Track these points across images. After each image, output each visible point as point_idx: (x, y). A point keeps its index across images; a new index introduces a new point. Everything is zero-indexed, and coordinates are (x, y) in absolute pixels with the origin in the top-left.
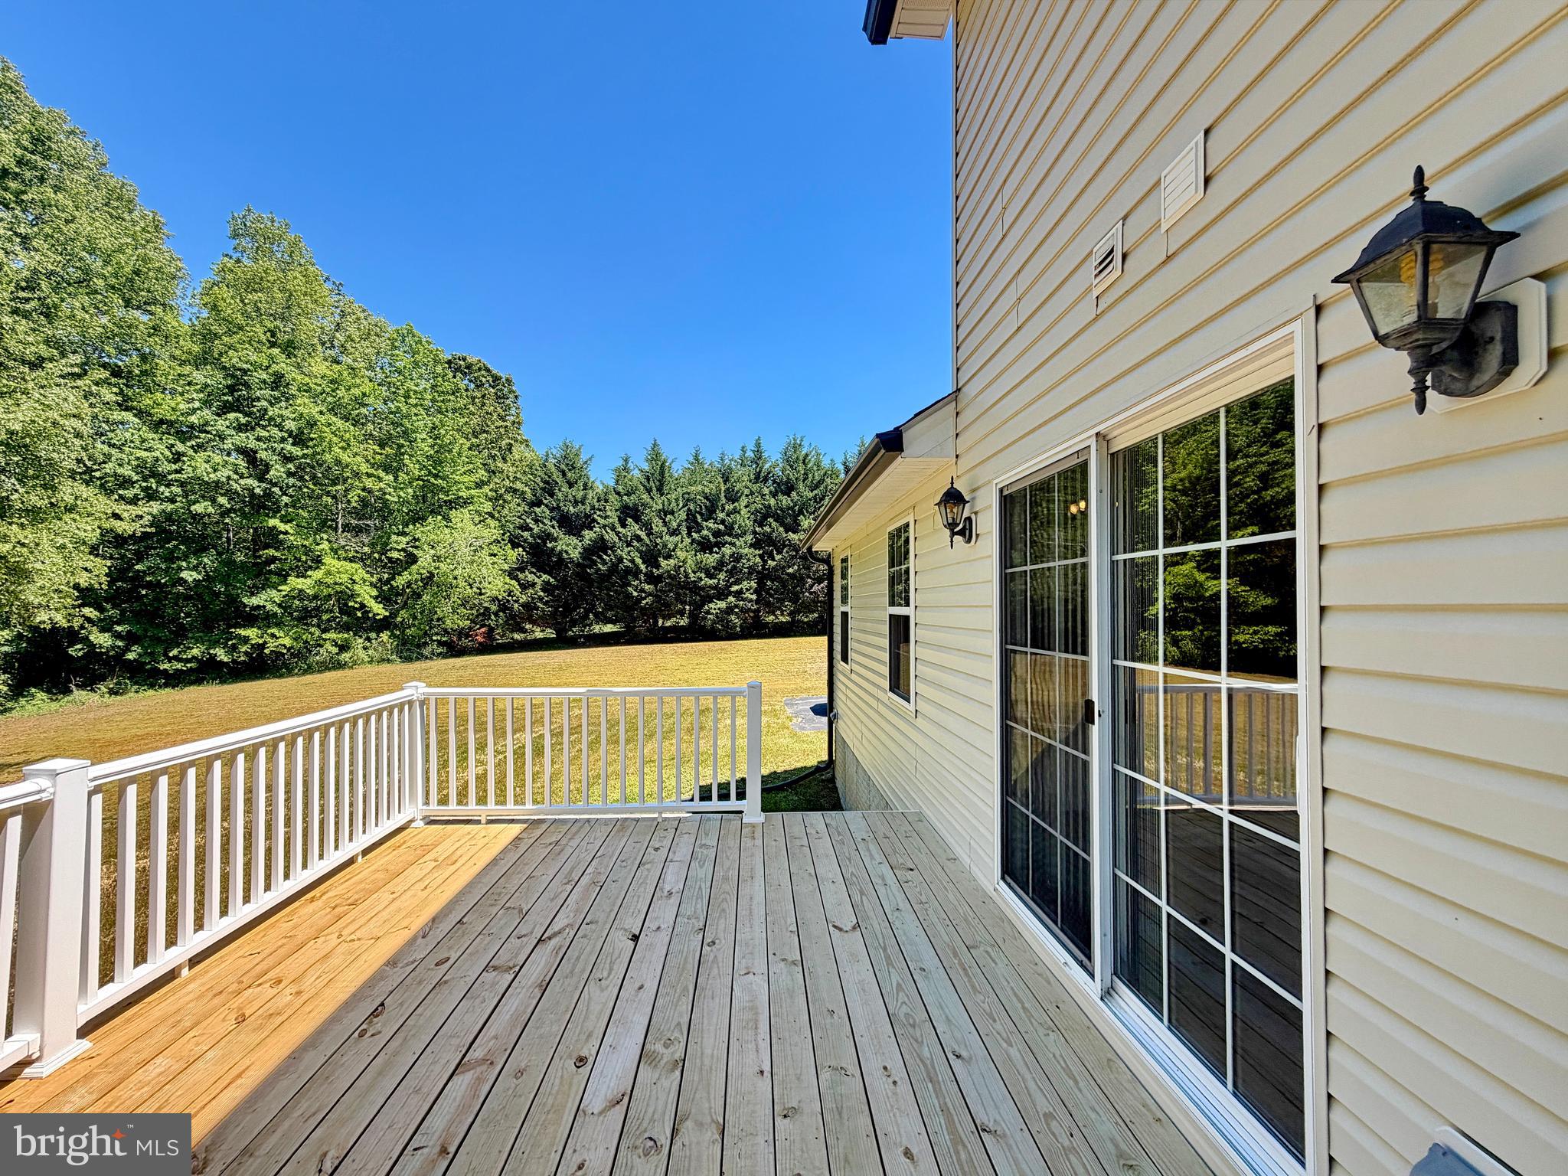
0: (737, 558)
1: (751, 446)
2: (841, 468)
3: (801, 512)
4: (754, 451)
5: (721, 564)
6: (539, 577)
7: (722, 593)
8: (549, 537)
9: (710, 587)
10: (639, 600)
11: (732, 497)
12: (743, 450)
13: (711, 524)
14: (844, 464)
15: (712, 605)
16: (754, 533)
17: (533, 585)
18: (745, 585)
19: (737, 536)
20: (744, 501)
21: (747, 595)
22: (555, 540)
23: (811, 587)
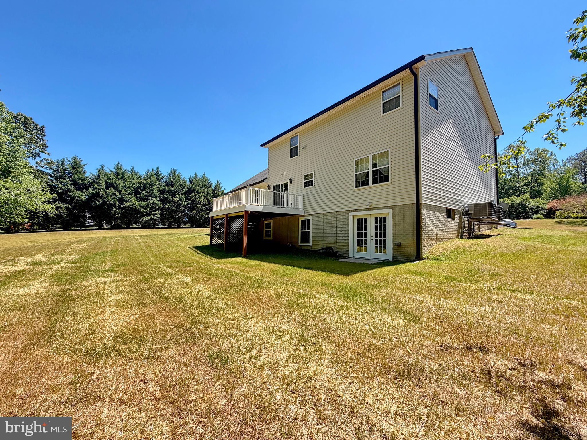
0: (153, 204)
1: (155, 169)
2: (188, 181)
3: (176, 192)
4: (156, 171)
5: (148, 205)
6: (64, 205)
7: (148, 214)
8: (69, 191)
9: (144, 212)
10: (115, 215)
11: (151, 185)
12: (153, 170)
13: (144, 192)
14: (189, 179)
15: (144, 218)
16: (160, 196)
17: (61, 207)
18: (157, 212)
19: (153, 197)
20: (155, 187)
21: (157, 215)
22: (73, 192)
23: (179, 214)
